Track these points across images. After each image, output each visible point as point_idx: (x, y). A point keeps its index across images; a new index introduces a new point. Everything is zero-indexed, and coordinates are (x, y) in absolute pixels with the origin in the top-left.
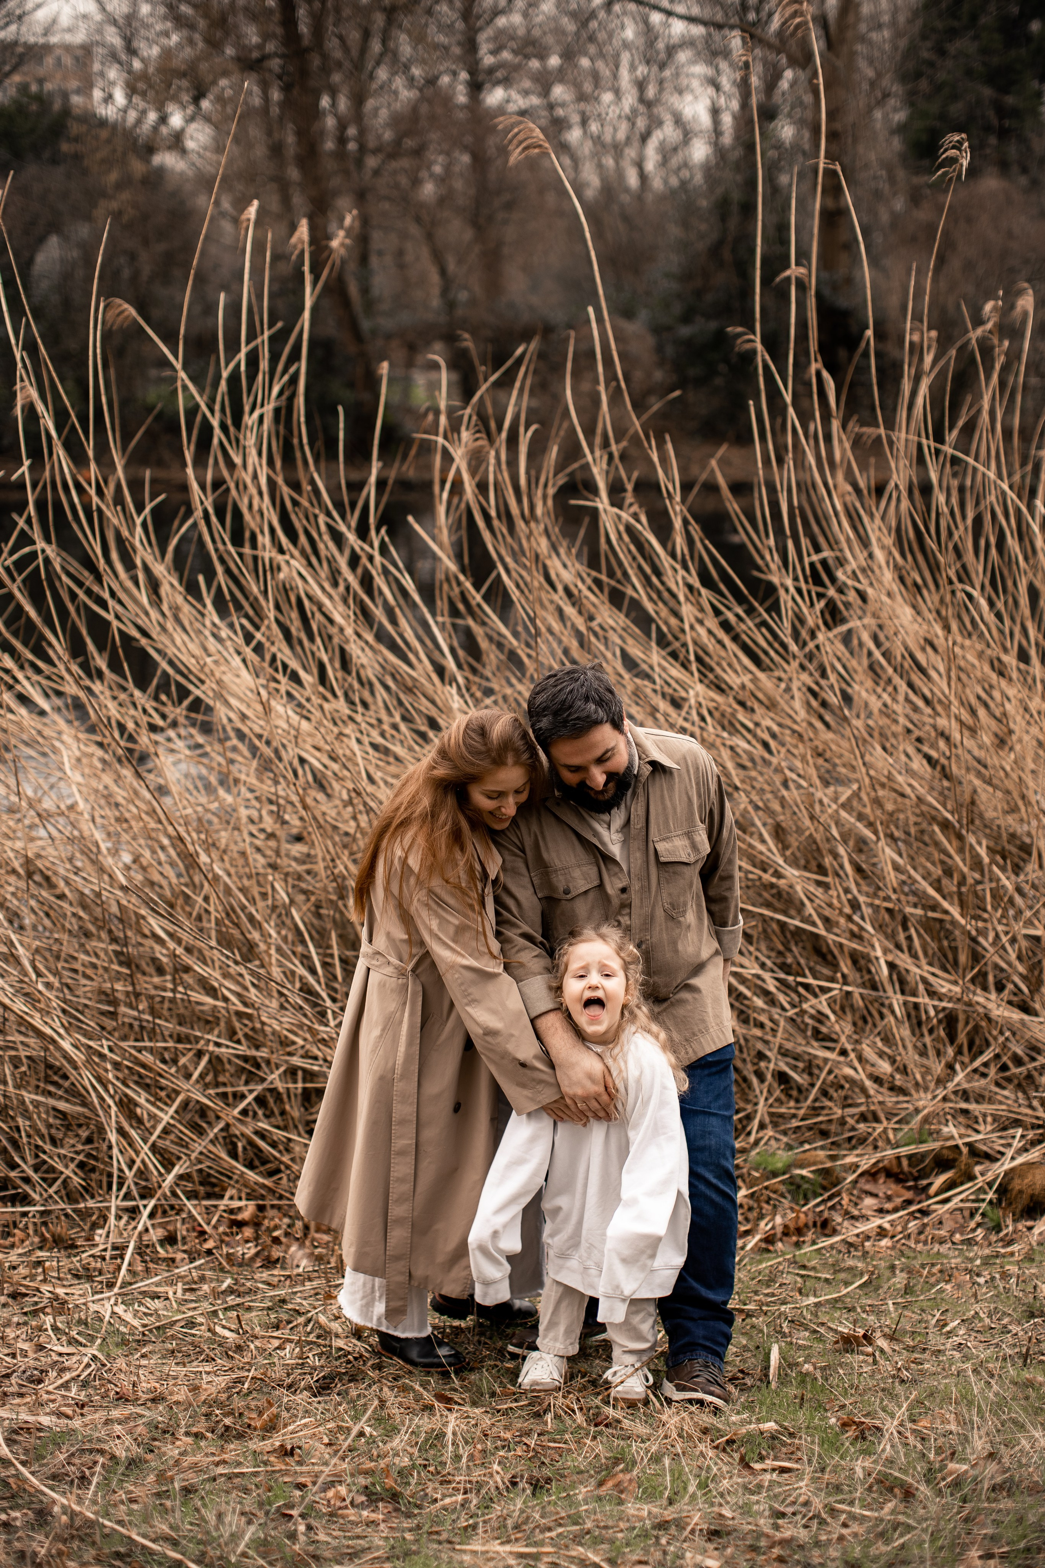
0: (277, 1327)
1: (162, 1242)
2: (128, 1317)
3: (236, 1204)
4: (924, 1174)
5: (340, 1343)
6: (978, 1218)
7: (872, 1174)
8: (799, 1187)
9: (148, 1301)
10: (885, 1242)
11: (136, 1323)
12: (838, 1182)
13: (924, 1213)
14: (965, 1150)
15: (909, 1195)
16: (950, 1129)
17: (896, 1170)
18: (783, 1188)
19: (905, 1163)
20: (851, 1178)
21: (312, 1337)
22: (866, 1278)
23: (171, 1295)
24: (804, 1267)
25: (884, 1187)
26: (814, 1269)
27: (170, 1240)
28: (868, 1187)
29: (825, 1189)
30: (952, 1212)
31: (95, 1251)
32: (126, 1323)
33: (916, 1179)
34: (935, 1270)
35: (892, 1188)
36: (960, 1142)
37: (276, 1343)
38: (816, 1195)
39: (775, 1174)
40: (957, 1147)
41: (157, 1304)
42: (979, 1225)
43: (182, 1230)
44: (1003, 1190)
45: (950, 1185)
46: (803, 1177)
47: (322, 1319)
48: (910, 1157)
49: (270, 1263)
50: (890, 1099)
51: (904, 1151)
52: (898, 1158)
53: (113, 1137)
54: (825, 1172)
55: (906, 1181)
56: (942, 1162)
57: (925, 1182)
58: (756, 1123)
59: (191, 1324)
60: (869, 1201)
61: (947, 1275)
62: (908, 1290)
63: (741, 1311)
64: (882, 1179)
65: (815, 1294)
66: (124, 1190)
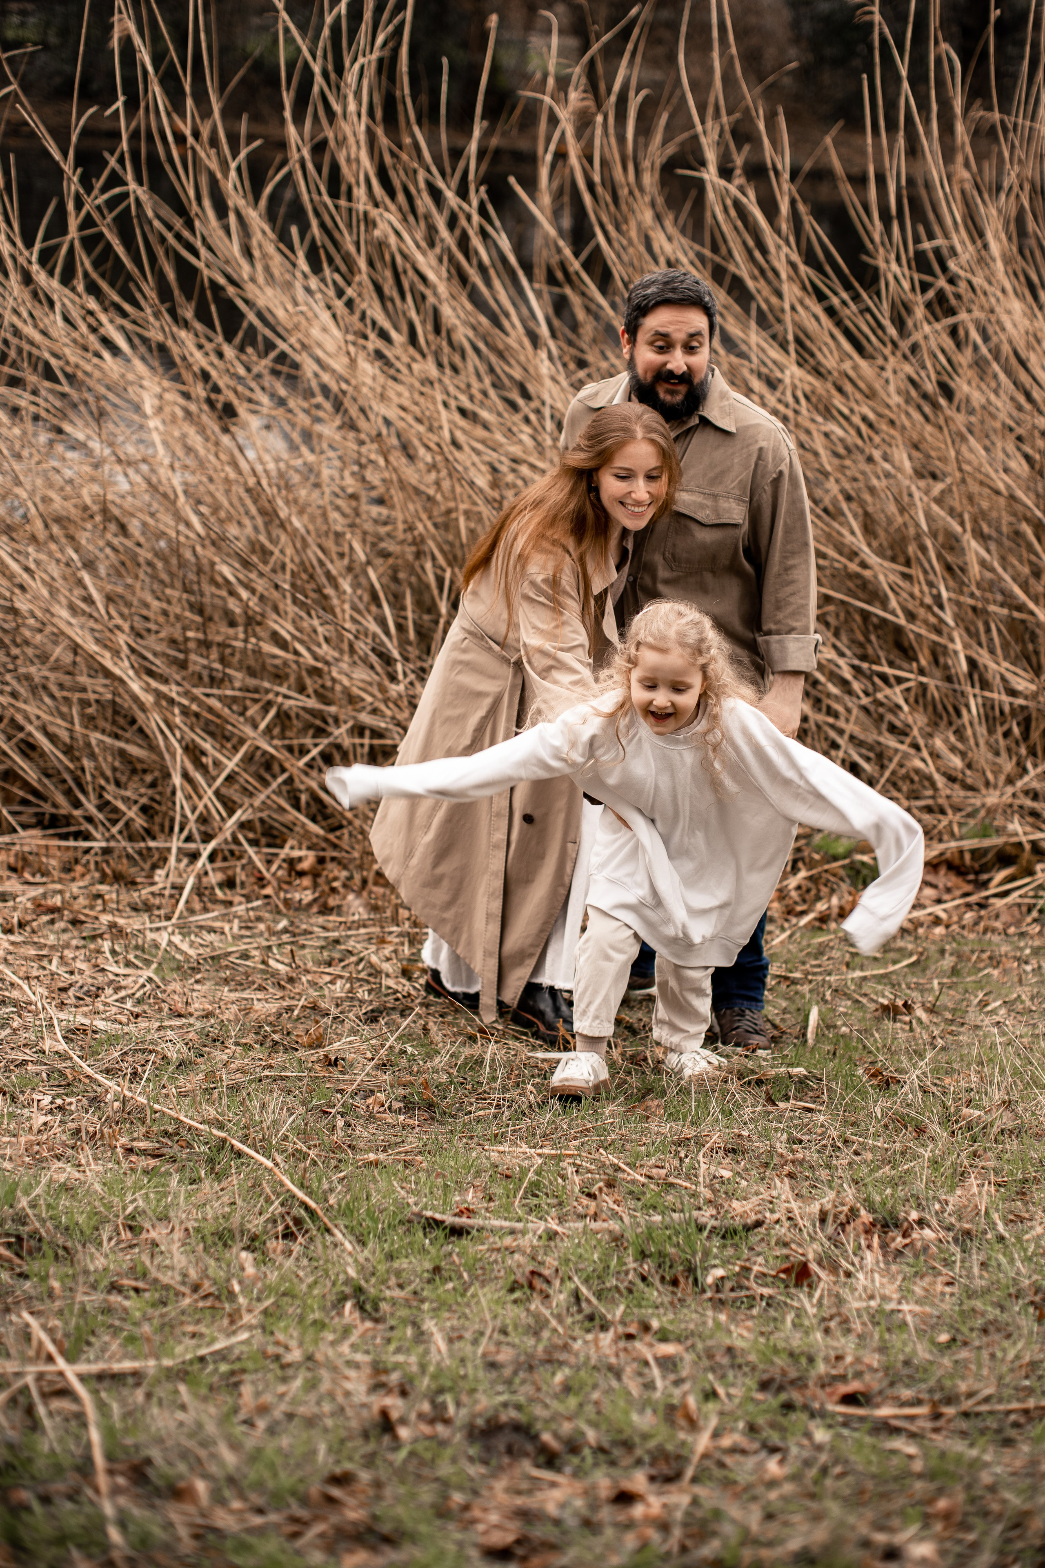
0: (330, 964)
1: (221, 885)
2: (185, 947)
3: (296, 853)
4: (985, 869)
5: (391, 983)
6: (1035, 914)
7: (932, 866)
8: (858, 872)
9: (204, 934)
10: (939, 930)
11: (192, 952)
13: (982, 906)
14: (1028, 847)
15: (968, 888)
16: (1015, 826)
17: (957, 862)
18: (842, 873)
19: (967, 857)
21: (363, 975)
22: (915, 958)
23: (227, 929)
25: (945, 879)
27: (229, 883)
30: (1009, 907)
31: (154, 889)
32: (182, 952)
33: (977, 873)
34: (984, 956)
35: (952, 880)
36: (1024, 839)
37: (328, 978)
39: (835, 858)
40: (1020, 844)
41: (211, 937)
42: (1035, 920)
43: (241, 876)
45: (1011, 879)
46: (863, 864)
47: (374, 959)
48: (973, 852)
49: (326, 910)
50: (959, 793)
51: (968, 844)
52: (961, 852)
53: (177, 780)
55: (968, 873)
56: (1004, 858)
57: (985, 877)
59: (245, 956)
60: (928, 892)
61: (996, 962)
62: (955, 971)
63: (786, 978)
64: (943, 871)
65: (862, 968)
66: (185, 833)
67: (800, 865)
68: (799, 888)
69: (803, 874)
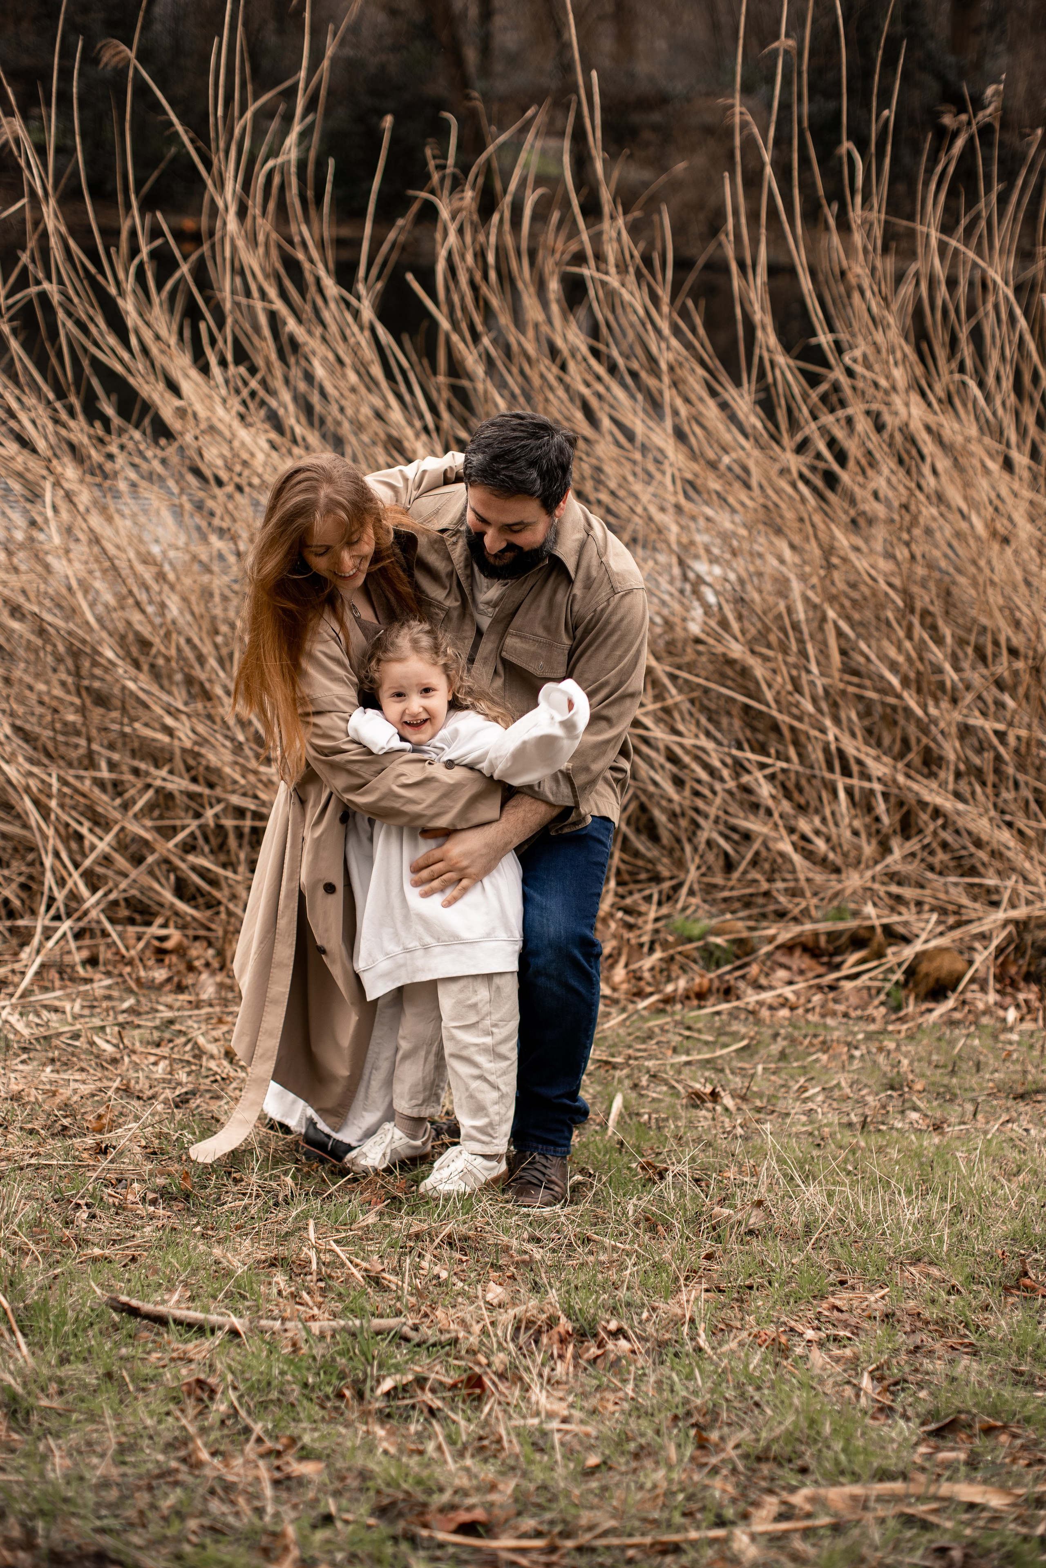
0: (158, 1045)
1: (84, 963)
2: (20, 1026)
3: (163, 932)
4: (838, 951)
5: (212, 1064)
6: (882, 997)
7: (789, 948)
8: (711, 954)
9: (45, 1014)
10: (784, 1013)
11: (26, 1032)
12: (753, 951)
13: (832, 988)
14: (879, 931)
15: (821, 970)
16: (869, 909)
17: (811, 944)
18: (696, 954)
19: (823, 940)
20: (766, 949)
21: (187, 1057)
22: (744, 1043)
23: (68, 1009)
24: (689, 1028)
25: (799, 961)
26: (699, 1031)
27: (92, 961)
28: (784, 960)
29: (738, 957)
30: (859, 990)
31: (17, 966)
32: (16, 1032)
33: (832, 955)
34: (816, 1041)
35: (806, 962)
36: (877, 923)
37: (152, 1059)
38: (728, 962)
39: (690, 940)
40: (872, 928)
41: (54, 1017)
42: (882, 1003)
43: (105, 954)
44: (911, 972)
45: (863, 961)
46: (718, 946)
47: (201, 1040)
48: (829, 934)
49: (180, 988)
50: (819, 878)
51: (824, 927)
52: (816, 934)
54: (740, 942)
55: (822, 955)
56: (858, 941)
57: (838, 959)
58: (684, 890)
59: (76, 1036)
60: (782, 974)
61: (825, 1047)
62: (783, 1056)
63: (607, 1063)
64: (798, 953)
65: (688, 1053)
66: (52, 912)
67: (657, 946)
68: (652, 969)
69: (658, 955)
